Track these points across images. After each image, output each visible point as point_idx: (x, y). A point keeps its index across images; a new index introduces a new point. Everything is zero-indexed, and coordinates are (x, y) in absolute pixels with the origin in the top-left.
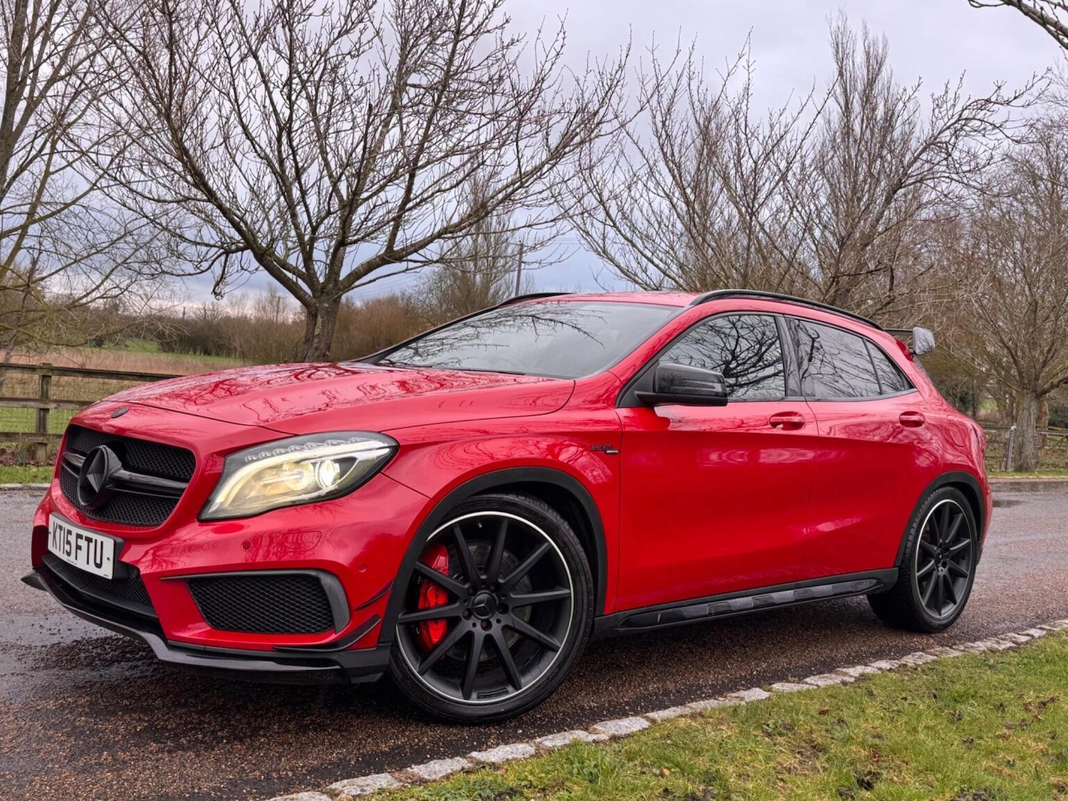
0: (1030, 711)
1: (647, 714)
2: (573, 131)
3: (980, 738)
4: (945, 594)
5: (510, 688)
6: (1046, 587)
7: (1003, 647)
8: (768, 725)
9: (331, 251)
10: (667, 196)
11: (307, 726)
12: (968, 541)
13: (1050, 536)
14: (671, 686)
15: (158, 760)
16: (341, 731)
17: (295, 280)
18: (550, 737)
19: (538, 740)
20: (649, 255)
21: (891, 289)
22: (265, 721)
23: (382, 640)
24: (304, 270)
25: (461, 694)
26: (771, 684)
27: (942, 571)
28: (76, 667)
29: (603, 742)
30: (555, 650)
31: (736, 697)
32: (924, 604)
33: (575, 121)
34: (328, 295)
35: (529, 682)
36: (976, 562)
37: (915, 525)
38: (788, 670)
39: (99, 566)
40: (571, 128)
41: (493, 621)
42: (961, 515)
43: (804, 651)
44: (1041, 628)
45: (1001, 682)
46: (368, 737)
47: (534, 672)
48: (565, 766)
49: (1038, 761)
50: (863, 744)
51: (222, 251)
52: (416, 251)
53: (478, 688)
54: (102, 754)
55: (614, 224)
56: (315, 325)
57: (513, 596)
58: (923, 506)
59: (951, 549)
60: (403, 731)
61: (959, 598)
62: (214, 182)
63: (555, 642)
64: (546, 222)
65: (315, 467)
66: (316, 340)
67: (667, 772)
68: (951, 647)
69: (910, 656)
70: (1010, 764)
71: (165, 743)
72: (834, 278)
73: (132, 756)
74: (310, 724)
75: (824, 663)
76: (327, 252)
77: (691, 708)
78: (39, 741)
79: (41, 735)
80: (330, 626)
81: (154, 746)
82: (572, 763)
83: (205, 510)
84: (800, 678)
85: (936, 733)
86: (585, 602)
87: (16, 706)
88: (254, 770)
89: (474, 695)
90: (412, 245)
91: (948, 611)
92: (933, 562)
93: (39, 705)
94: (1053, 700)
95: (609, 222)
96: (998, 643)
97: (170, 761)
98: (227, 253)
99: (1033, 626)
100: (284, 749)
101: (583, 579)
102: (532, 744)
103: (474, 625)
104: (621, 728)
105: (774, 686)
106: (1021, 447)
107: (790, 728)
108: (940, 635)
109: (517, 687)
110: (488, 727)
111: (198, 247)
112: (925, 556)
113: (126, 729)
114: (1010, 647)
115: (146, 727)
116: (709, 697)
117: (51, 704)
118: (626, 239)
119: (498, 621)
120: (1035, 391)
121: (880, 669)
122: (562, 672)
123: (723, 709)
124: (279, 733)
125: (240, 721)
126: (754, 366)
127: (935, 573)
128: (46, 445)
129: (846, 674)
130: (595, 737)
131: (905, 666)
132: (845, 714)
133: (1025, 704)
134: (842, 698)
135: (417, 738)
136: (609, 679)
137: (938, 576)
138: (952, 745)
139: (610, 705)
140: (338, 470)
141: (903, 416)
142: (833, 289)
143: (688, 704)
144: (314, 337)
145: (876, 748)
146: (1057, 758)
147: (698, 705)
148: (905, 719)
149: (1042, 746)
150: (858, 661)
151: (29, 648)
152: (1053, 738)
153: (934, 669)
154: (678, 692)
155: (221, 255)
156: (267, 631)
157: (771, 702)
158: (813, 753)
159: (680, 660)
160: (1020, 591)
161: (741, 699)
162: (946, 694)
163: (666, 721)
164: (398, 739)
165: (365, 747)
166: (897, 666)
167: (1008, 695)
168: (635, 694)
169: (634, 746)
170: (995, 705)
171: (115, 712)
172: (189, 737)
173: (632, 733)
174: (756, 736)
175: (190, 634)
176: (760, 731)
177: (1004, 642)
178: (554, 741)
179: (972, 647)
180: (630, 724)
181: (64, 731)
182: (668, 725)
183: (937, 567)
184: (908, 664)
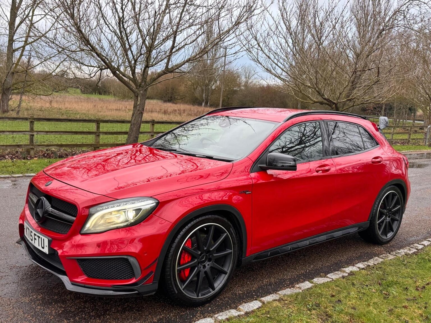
0: (418, 290)
1: (261, 299)
2: (242, 15)
3: (396, 307)
4: (389, 228)
5: (211, 290)
7: (412, 252)
8: (309, 305)
9: (143, 69)
10: (284, 37)
11: (126, 308)
12: (399, 206)
14: (273, 280)
16: (139, 311)
17: (128, 81)
18: (221, 314)
19: (216, 316)
20: (276, 61)
21: (378, 76)
22: (109, 306)
23: (154, 280)
24: (132, 77)
25: (195, 295)
26: (313, 278)
27: (388, 219)
28: (38, 278)
29: (242, 315)
30: (226, 273)
31: (298, 288)
32: (380, 234)
33: (243, 11)
34: (142, 88)
36: (403, 213)
37: (377, 203)
38: (322, 268)
39: (43, 248)
40: (242, 14)
42: (397, 196)
43: (329, 257)
44: (429, 241)
45: (408, 273)
46: (149, 314)
49: (418, 321)
50: (347, 314)
51: (99, 69)
52: (178, 68)
55: (262, 49)
56: (138, 100)
58: (381, 195)
59: (392, 210)
60: (163, 311)
61: (395, 230)
62: (94, 42)
63: (226, 270)
64: (231, 54)
65: (125, 213)
66: (138, 107)
68: (390, 253)
69: (372, 260)
70: (406, 322)
71: (70, 320)
72: (354, 72)
76: (141, 69)
77: (280, 295)
80: (133, 276)
83: (83, 230)
84: (326, 274)
85: (378, 306)
87: (14, 301)
89: (200, 295)
90: (176, 66)
91: (390, 235)
92: (384, 217)
93: (22, 300)
94: (428, 284)
95: (259, 48)
96: (410, 250)
98: (101, 70)
99: (425, 239)
101: (236, 246)
102: (213, 318)
104: (250, 307)
105: (314, 280)
108: (386, 245)
110: (197, 307)
111: (89, 67)
112: (381, 214)
113: (55, 313)
114: (415, 252)
115: (63, 311)
116: (288, 286)
117: (27, 300)
118: (267, 55)
121: (359, 268)
123: (291, 296)
124: (114, 313)
126: (313, 138)
127: (385, 221)
128: (34, 149)
129: (344, 272)
130: (238, 313)
131: (369, 266)
132: (341, 296)
133: (417, 287)
134: (341, 287)
135: (168, 314)
136: (248, 277)
137: (387, 222)
138: (384, 312)
139: (247, 292)
140: (135, 213)
141: (373, 160)
142: (354, 76)
143: (278, 291)
144: (137, 105)
145: (352, 315)
146: (426, 319)
147: (282, 292)
148: (365, 298)
149: (420, 312)
150: (351, 262)
151: (21, 267)
152: (425, 308)
153: (381, 267)
154: (275, 284)
155: (99, 70)
156: (109, 278)
157: (312, 290)
158: (326, 319)
159: (278, 265)
160: (423, 217)
161: (300, 288)
162: (384, 282)
163: (269, 303)
164: (161, 315)
165: (147, 320)
166: (366, 266)
167: (410, 281)
168: (258, 285)
169: (254, 320)
170: (404, 288)
171: (52, 303)
172: (80, 316)
173: (254, 310)
174: (304, 310)
175: (79, 280)
176: (306, 308)
177: (412, 249)
178: (222, 316)
179: (399, 253)
180: (254, 305)
181: (31, 314)
182: (269, 305)
183: (386, 218)
184: (371, 264)
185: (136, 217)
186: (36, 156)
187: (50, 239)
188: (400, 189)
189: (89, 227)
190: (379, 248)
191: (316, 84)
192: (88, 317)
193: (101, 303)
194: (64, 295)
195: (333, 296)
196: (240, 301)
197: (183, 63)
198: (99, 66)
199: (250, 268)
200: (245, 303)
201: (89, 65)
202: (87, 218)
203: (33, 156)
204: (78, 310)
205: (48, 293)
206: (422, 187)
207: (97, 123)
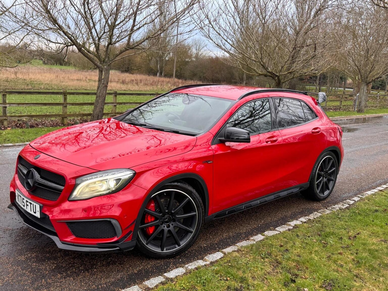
0: (351, 239)
1: (222, 250)
3: (333, 254)
4: (326, 187)
5: (177, 246)
6: (362, 174)
7: (345, 207)
8: (263, 254)
9: (106, 46)
10: (233, 16)
12: (335, 168)
13: (366, 147)
14: (231, 234)
15: (61, 282)
16: (121, 264)
17: (93, 57)
18: (190, 264)
19: (186, 266)
20: (225, 38)
21: (315, 52)
22: (95, 261)
23: (133, 238)
24: (96, 53)
25: (160, 249)
26: (264, 232)
27: (325, 180)
28: (29, 238)
29: (208, 265)
30: (191, 232)
31: (253, 240)
32: (318, 192)
34: (106, 63)
35: (183, 243)
36: (337, 174)
37: (316, 167)
38: (271, 223)
39: (35, 213)
41: (171, 225)
42: (332, 160)
43: (276, 213)
44: (359, 197)
45: (342, 225)
46: (130, 266)
47: (185, 240)
48: (195, 279)
49: (351, 265)
50: (293, 261)
51: (65, 45)
52: (138, 45)
53: (166, 246)
54: (43, 281)
55: (213, 26)
56: (102, 74)
57: (177, 216)
58: (319, 160)
59: (328, 172)
60: (142, 263)
61: (330, 188)
62: (60, 21)
63: (191, 230)
64: (187, 32)
65: (107, 183)
66: (103, 81)
67: (228, 279)
68: (326, 209)
69: (312, 214)
70: (342, 266)
71: (63, 274)
73: (52, 281)
74: (110, 261)
75: (283, 218)
77: (238, 246)
78: (21, 276)
79: (21, 273)
80: (115, 235)
81: (59, 276)
82: (198, 278)
83: (71, 197)
84: (274, 228)
85: (318, 253)
86: (202, 216)
87: (11, 259)
88: (93, 285)
89: (165, 249)
90: (137, 43)
91: (326, 193)
93: (19, 258)
94: (358, 234)
95: (210, 26)
96: (343, 205)
97: (65, 282)
98: (67, 46)
99: (356, 195)
100: (102, 274)
101: (201, 209)
102: (184, 268)
103: (164, 227)
104: (214, 258)
105: (265, 233)
106: (360, 103)
107: (270, 254)
108: (323, 202)
109: (179, 245)
110: (170, 259)
111: (56, 44)
112: (319, 176)
113: (49, 268)
114: (347, 207)
115: (56, 266)
116: (244, 239)
117: (23, 258)
118: (217, 32)
119: (172, 225)
120: (366, 82)
121: (301, 221)
122: (194, 239)
123: (247, 247)
124: (100, 266)
125: (86, 261)
127: (322, 181)
128: (7, 120)
129: (290, 225)
130: (205, 263)
131: (310, 220)
132: (288, 246)
133: (349, 236)
134: (288, 238)
135: (146, 266)
136: (210, 232)
137: (324, 182)
138: (323, 258)
139: (210, 245)
140: (115, 183)
141: (313, 130)
142: (294, 51)
143: (236, 243)
144: (102, 79)
145: (298, 262)
146: (357, 263)
147: (240, 244)
148: (308, 247)
149: (353, 257)
150: (294, 217)
151: (13, 230)
152: (357, 254)
153: (320, 221)
154: (233, 237)
155: (65, 47)
156: (95, 238)
157: (264, 242)
158: (277, 265)
159: (234, 221)
160: (353, 176)
161: (254, 240)
162: (323, 233)
163: (229, 253)
164: (140, 267)
165: (129, 271)
166: (307, 220)
167: (344, 232)
168: (219, 239)
169: (218, 268)
170: (339, 238)
171: (45, 260)
172: (71, 270)
173: (218, 260)
174: (258, 259)
175: (68, 240)
176: (260, 257)
177: (345, 204)
178: (192, 266)
179: (334, 208)
180: (217, 256)
181: (29, 270)
182: (230, 255)
183: (323, 179)
184: (311, 218)
185: (116, 185)
186: (9, 126)
187: (41, 205)
188: (335, 154)
189: (76, 195)
190: (317, 204)
191: (261, 59)
192: (78, 271)
193: (88, 259)
194: (55, 253)
195: (281, 246)
196: (205, 253)
197: (143, 40)
198: (65, 43)
199: (211, 225)
200: (210, 254)
201: (56, 42)
202: (74, 187)
203: (6, 127)
204: (69, 265)
205: (40, 252)
206: (352, 150)
207: (64, 95)
